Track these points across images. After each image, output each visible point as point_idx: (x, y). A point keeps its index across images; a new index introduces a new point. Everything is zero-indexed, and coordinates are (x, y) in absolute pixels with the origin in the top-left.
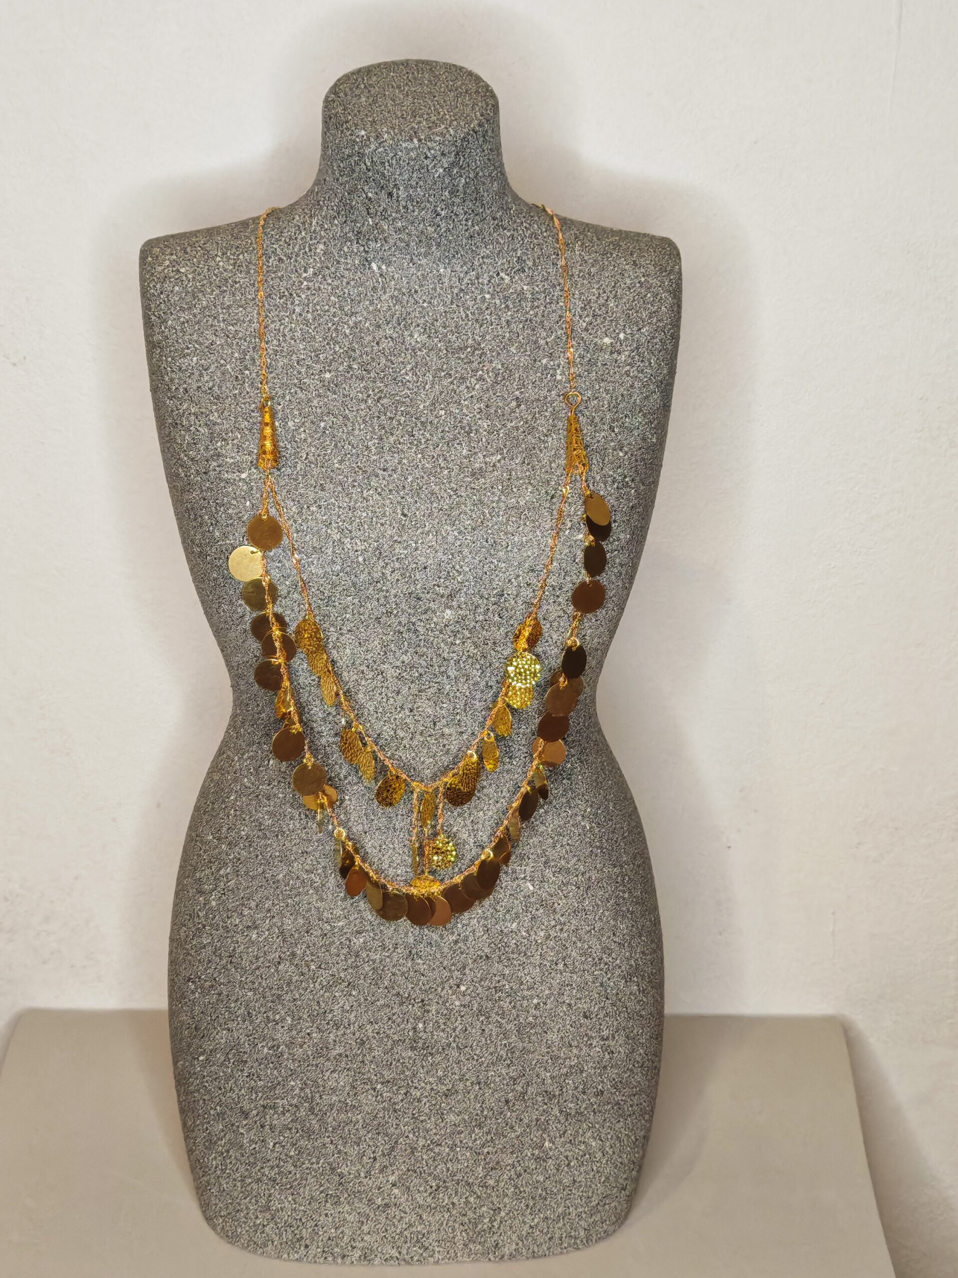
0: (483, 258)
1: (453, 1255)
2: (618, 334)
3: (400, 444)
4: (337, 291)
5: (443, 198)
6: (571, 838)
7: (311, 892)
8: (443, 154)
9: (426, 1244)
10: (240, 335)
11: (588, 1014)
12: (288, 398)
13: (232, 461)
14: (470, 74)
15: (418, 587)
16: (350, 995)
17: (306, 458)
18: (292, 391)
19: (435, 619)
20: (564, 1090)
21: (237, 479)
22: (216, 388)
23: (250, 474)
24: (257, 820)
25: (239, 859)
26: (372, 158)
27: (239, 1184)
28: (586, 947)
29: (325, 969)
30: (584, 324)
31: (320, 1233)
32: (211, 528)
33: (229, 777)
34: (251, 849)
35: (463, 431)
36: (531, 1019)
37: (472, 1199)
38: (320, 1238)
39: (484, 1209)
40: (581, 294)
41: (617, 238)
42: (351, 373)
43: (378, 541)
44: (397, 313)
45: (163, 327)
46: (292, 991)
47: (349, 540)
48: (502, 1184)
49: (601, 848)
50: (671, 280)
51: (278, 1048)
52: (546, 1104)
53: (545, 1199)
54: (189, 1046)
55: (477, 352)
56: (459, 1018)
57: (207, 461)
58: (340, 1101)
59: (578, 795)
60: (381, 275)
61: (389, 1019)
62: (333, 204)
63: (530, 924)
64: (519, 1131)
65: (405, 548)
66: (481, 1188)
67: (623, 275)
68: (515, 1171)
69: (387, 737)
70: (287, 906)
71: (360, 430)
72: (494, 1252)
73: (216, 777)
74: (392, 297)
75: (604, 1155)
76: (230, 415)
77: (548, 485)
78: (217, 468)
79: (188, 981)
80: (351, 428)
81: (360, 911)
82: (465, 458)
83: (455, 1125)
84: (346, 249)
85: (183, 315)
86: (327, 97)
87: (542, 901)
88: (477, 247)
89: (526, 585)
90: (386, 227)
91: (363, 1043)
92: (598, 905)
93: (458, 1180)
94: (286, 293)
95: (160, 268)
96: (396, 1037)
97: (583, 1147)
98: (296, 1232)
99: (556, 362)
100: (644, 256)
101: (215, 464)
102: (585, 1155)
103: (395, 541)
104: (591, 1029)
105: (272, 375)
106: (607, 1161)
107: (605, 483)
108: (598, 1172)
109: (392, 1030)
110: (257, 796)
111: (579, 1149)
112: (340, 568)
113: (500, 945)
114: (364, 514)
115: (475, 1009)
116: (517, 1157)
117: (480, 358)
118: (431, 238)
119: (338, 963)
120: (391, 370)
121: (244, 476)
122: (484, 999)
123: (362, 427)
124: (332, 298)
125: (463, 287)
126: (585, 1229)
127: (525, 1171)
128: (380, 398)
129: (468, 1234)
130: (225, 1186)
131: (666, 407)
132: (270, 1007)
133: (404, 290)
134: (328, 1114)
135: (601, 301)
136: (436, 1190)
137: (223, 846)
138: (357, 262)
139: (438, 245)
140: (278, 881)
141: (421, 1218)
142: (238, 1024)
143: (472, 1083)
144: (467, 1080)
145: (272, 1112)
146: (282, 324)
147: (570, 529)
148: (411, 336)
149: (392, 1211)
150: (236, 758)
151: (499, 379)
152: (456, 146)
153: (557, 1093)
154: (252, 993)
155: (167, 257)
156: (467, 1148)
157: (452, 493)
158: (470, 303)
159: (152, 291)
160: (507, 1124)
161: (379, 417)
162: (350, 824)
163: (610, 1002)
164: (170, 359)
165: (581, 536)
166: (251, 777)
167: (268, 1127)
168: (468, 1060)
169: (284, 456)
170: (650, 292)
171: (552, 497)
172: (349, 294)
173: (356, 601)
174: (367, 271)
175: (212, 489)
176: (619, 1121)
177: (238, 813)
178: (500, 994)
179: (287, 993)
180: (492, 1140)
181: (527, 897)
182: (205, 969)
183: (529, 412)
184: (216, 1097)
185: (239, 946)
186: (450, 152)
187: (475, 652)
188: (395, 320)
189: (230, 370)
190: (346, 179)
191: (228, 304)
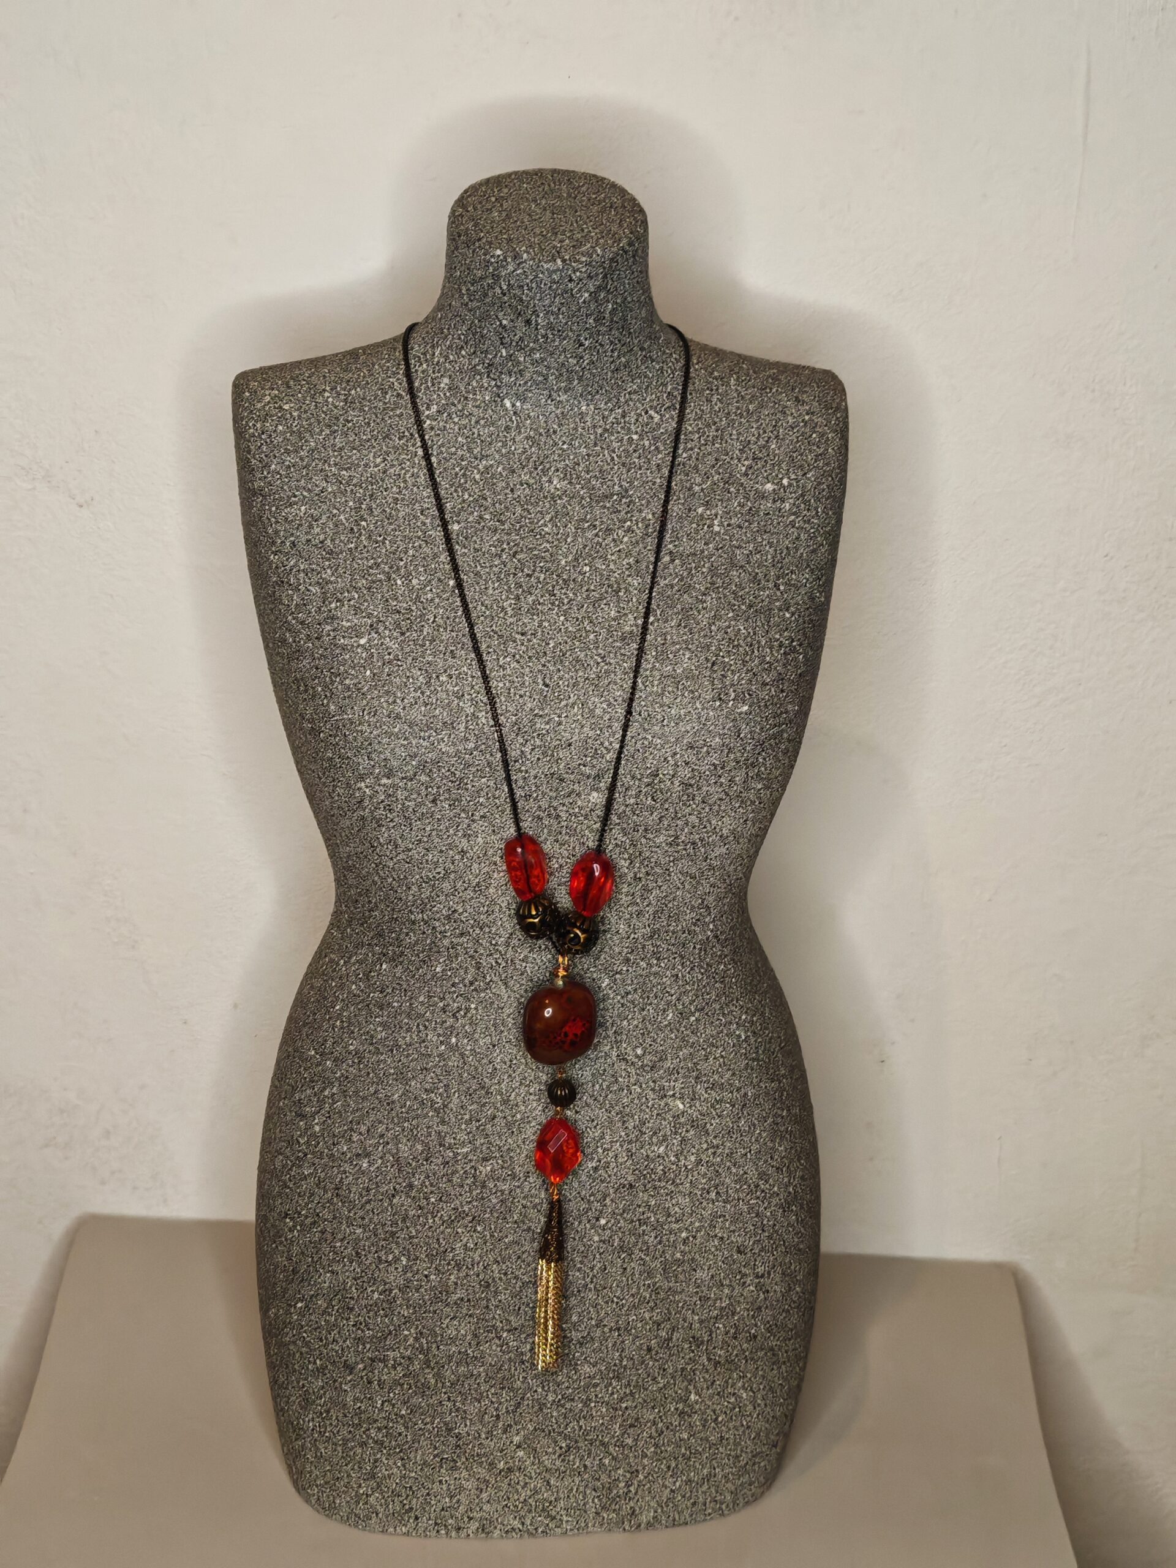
0: (630, 393)
1: (583, 1525)
2: (782, 479)
3: (539, 604)
4: (465, 431)
5: (588, 326)
6: (724, 1049)
7: (430, 1114)
8: (590, 277)
9: (553, 1513)
10: (355, 481)
11: (742, 1248)
12: (411, 552)
13: (349, 624)
14: (614, 186)
15: (561, 767)
16: (475, 1231)
17: (434, 621)
18: (416, 545)
19: (579, 803)
20: (714, 1335)
21: (355, 644)
22: (328, 541)
23: (369, 639)
24: (368, 1032)
25: (347, 1078)
26: (509, 281)
27: (339, 1448)
28: (742, 1172)
29: (446, 1202)
30: (744, 469)
31: (433, 1502)
32: (325, 701)
33: (334, 984)
34: (361, 1066)
35: (610, 590)
36: (678, 1255)
37: (607, 1461)
38: (433, 1509)
39: (620, 1472)
40: (739, 434)
41: (775, 371)
42: (483, 524)
43: (516, 715)
44: (534, 456)
45: (265, 473)
46: (408, 1228)
47: (484, 713)
48: (641, 1444)
49: (757, 1060)
50: (837, 418)
51: (391, 1292)
52: (693, 1352)
53: (689, 1459)
54: (285, 1291)
55: (624, 500)
56: (598, 1256)
57: (319, 624)
58: (460, 1352)
59: (732, 1001)
60: (515, 413)
61: (519, 1257)
62: (460, 332)
63: (679, 1148)
64: (662, 1382)
65: (547, 723)
66: (617, 1449)
67: (785, 413)
68: (656, 1428)
70: (403, 1130)
71: (494, 589)
72: (630, 1521)
73: (318, 983)
74: (528, 438)
75: (755, 1408)
76: (345, 573)
77: (708, 650)
78: (331, 633)
79: (286, 1217)
80: (483, 587)
82: (614, 620)
83: (589, 1377)
84: (475, 384)
85: (288, 458)
86: (453, 211)
87: (693, 1121)
88: (623, 382)
89: (683, 764)
90: (522, 359)
91: (488, 1286)
92: (754, 1125)
93: (591, 1440)
94: (407, 434)
95: (259, 406)
96: (526, 1279)
97: (733, 1400)
98: (405, 1502)
99: (713, 512)
100: (806, 392)
101: (328, 628)
102: (734, 1408)
103: (535, 715)
104: (744, 1266)
105: (392, 527)
106: (758, 1415)
107: (771, 648)
108: (748, 1427)
109: (522, 1270)
110: (368, 1006)
111: (728, 1402)
113: (645, 1172)
114: (501, 685)
115: (616, 1244)
116: (659, 1411)
117: (628, 507)
118: (572, 371)
119: (461, 1195)
120: (527, 521)
121: (362, 641)
122: (626, 1233)
123: (496, 585)
124: (460, 439)
125: (608, 427)
126: (732, 1493)
127: (668, 1428)
128: (516, 552)
129: (600, 1500)
130: (323, 1450)
131: (831, 563)
132: (382, 1246)
133: (542, 430)
134: (446, 1367)
135: (762, 442)
136: (566, 1452)
137: (328, 1063)
138: (487, 398)
139: (580, 379)
140: (393, 1102)
141: (548, 1483)
142: (345, 1266)
143: (611, 1330)
144: (605, 1326)
145: (381, 1365)
146: (403, 468)
147: (733, 700)
148: (550, 481)
149: (516, 1476)
150: (342, 961)
151: (650, 530)
152: (604, 268)
153: (706, 1339)
154: (361, 1230)
155: (267, 392)
156: (602, 1403)
157: (599, 660)
158: (615, 445)
159: (252, 431)
160: (649, 1376)
161: (515, 574)
162: (476, 1036)
163: (767, 1234)
164: (274, 509)
165: (746, 708)
166: (361, 984)
167: (376, 1382)
168: (607, 1302)
169: (408, 619)
170: (815, 432)
171: (713, 664)
172: (479, 435)
173: (491, 783)
174: (499, 408)
175: (326, 657)
176: (773, 1369)
177: (345, 1025)
178: (644, 1227)
179: (402, 1230)
180: (632, 1394)
181: (676, 1117)
182: (306, 1203)
183: (684, 568)
184: (315, 1350)
185: (347, 1177)
186: (597, 275)
187: (623, 840)
188: (531, 465)
189: (344, 521)
190: (475, 304)
191: (339, 445)
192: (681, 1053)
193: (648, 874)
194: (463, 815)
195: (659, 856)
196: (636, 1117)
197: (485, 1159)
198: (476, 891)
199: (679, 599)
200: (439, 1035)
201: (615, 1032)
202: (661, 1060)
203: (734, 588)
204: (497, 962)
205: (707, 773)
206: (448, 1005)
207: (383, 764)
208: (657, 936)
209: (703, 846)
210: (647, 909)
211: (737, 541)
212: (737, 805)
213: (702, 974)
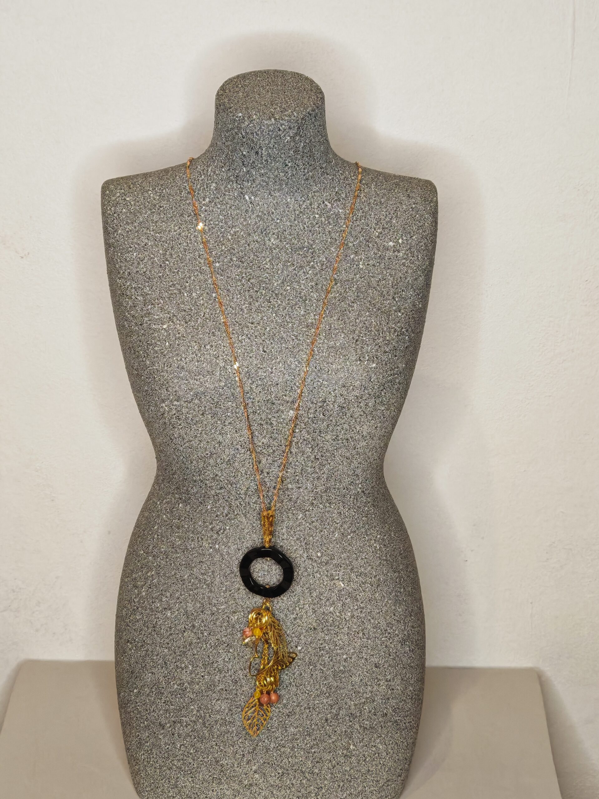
0: (314, 192)
2: (398, 240)
3: (262, 307)
4: (224, 212)
5: (290, 155)
6: (367, 554)
7: (205, 586)
8: (290, 128)
10: (163, 239)
11: (377, 665)
12: (192, 278)
13: (158, 317)
14: (307, 78)
15: (273, 396)
16: (229, 652)
17: (204, 316)
18: (195, 274)
19: (283, 416)
20: (363, 713)
21: (161, 328)
22: (148, 272)
23: (168, 326)
24: (171, 541)
25: (160, 566)
26: (246, 130)
27: (158, 771)
28: (377, 622)
29: (213, 636)
30: (377, 234)
32: (144, 359)
33: (154, 515)
34: (167, 560)
35: (301, 300)
36: (342, 668)
37: (304, 782)
39: (312, 788)
40: (375, 215)
41: (398, 180)
42: (232, 263)
43: (248, 367)
44: (261, 226)
45: (115, 235)
46: (192, 649)
48: (323, 772)
49: (386, 560)
50: (431, 206)
51: (183, 685)
52: (351, 721)
53: (350, 781)
54: (128, 683)
55: (310, 250)
56: (297, 667)
57: (142, 317)
58: (222, 719)
59: (372, 527)
60: (251, 202)
62: (221, 159)
63: (341, 608)
64: (335, 738)
65: (265, 372)
66: (310, 775)
67: (401, 203)
68: (332, 764)
69: (253, 490)
70: (190, 595)
71: (237, 298)
73: (146, 515)
74: (258, 216)
75: (387, 754)
76: (156, 289)
77: (354, 333)
78: (148, 322)
79: (128, 642)
80: (231, 297)
81: (235, 599)
82: (303, 316)
83: (294, 734)
84: (229, 186)
85: (128, 227)
86: (218, 92)
87: (349, 593)
88: (311, 186)
89: (340, 395)
90: (255, 173)
91: (236, 682)
92: (384, 596)
93: (296, 769)
94: (192, 214)
95: (114, 198)
97: (374, 749)
99: (359, 257)
100: (414, 192)
101: (147, 319)
102: (375, 754)
103: (259, 368)
104: (379, 675)
105: (183, 264)
106: (389, 758)
107: (390, 332)
108: (384, 765)
110: (171, 527)
111: (372, 750)
112: (224, 384)
113: (322, 621)
114: (239, 351)
115: (307, 661)
116: (333, 755)
117: (312, 254)
118: (282, 180)
119: (221, 632)
120: (256, 262)
121: (165, 327)
122: (313, 655)
123: (238, 296)
124: (221, 217)
125: (302, 210)
127: (338, 764)
128: (250, 279)
130: (149, 772)
131: (427, 285)
132: (179, 659)
133: (265, 212)
134: (214, 727)
135: (387, 219)
136: (282, 776)
137: (150, 557)
138: (236, 195)
139: (287, 184)
140: (184, 580)
141: (272, 793)
142: (158, 670)
143: (305, 708)
144: (302, 706)
145: (179, 725)
146: (189, 233)
147: (368, 360)
148: (269, 240)
149: (254, 788)
150: (158, 503)
151: (324, 267)
152: (298, 123)
153: (358, 715)
154: (167, 650)
155: (118, 191)
156: (301, 749)
157: (294, 338)
158: (306, 220)
159: (109, 212)
160: (327, 734)
161: (249, 291)
162: (229, 544)
163: (392, 657)
164: (119, 254)
165: (374, 365)
166: (168, 515)
167: (176, 735)
168: (302, 693)
169: (190, 314)
170: (418, 214)
171: (357, 341)
172: (231, 214)
173: (234, 405)
174: (242, 200)
175: (145, 335)
176: (397, 733)
177: (159, 537)
178: (322, 652)
179: (189, 650)
180: (317, 745)
181: (340, 591)
182: (138, 635)
183: (342, 288)
184: (144, 716)
185: (159, 621)
186: (294, 127)
187: (308, 437)
188: (259, 231)
189: (157, 261)
190: (229, 143)
191: (155, 220)
192: (343, 556)
193: (322, 456)
194: (219, 422)
195: (328, 446)
196: (317, 591)
197: (234, 612)
198: (228, 465)
199: (339, 305)
200: (209, 544)
201: (306, 543)
202: (331, 559)
203: (370, 299)
204: (240, 504)
205: (353, 400)
206: (214, 527)
207: (174, 394)
208: (329, 491)
209: (353, 441)
210: (323, 475)
211: (372, 273)
212: (371, 419)
213: (355, 512)
